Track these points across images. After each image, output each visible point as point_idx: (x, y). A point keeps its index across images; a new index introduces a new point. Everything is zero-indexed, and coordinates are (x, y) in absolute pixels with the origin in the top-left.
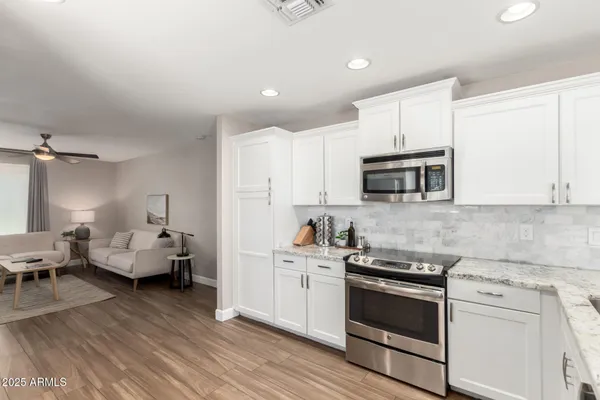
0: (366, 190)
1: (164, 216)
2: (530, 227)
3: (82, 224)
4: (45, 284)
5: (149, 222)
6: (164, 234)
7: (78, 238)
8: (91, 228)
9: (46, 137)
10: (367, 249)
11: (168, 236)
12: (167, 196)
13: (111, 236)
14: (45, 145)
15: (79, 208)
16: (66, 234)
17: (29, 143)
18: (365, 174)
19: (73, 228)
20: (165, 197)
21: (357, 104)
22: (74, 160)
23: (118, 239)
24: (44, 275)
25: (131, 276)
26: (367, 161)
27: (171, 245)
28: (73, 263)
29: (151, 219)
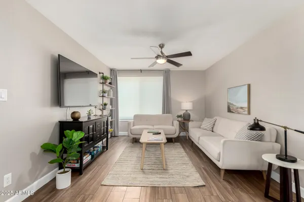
1: (245, 105)
3: (187, 111)
5: (229, 110)
6: (256, 126)
7: (184, 120)
8: (191, 114)
11: (263, 129)
12: (249, 86)
13: (202, 120)
16: (179, 116)
20: (246, 88)
23: (207, 123)
29: (231, 108)
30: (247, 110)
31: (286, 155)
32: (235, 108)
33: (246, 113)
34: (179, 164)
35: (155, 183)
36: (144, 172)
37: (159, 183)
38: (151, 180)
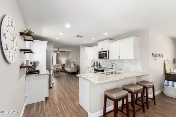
0: (99, 57)
2: (121, 63)
4: (59, 73)
5: (73, 63)
6: (75, 65)
7: (63, 66)
8: (65, 64)
9: (58, 49)
10: (101, 67)
12: (76, 58)
14: (58, 50)
15: (63, 60)
16: (61, 65)
17: (57, 50)
18: (99, 55)
19: (62, 64)
21: (98, 43)
22: (62, 52)
23: (69, 66)
24: (58, 71)
25: (70, 72)
26: (99, 52)
27: (76, 67)
28: (62, 70)
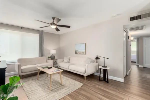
1: (84, 51)
3: (53, 54)
8: (55, 56)
11: (99, 59)
12: (86, 44)
29: (77, 52)
30: (85, 53)
31: (104, 66)
32: (79, 52)
33: (85, 54)
34: (65, 81)
35: (67, 93)
36: (54, 91)
37: (69, 92)
38: (63, 92)
